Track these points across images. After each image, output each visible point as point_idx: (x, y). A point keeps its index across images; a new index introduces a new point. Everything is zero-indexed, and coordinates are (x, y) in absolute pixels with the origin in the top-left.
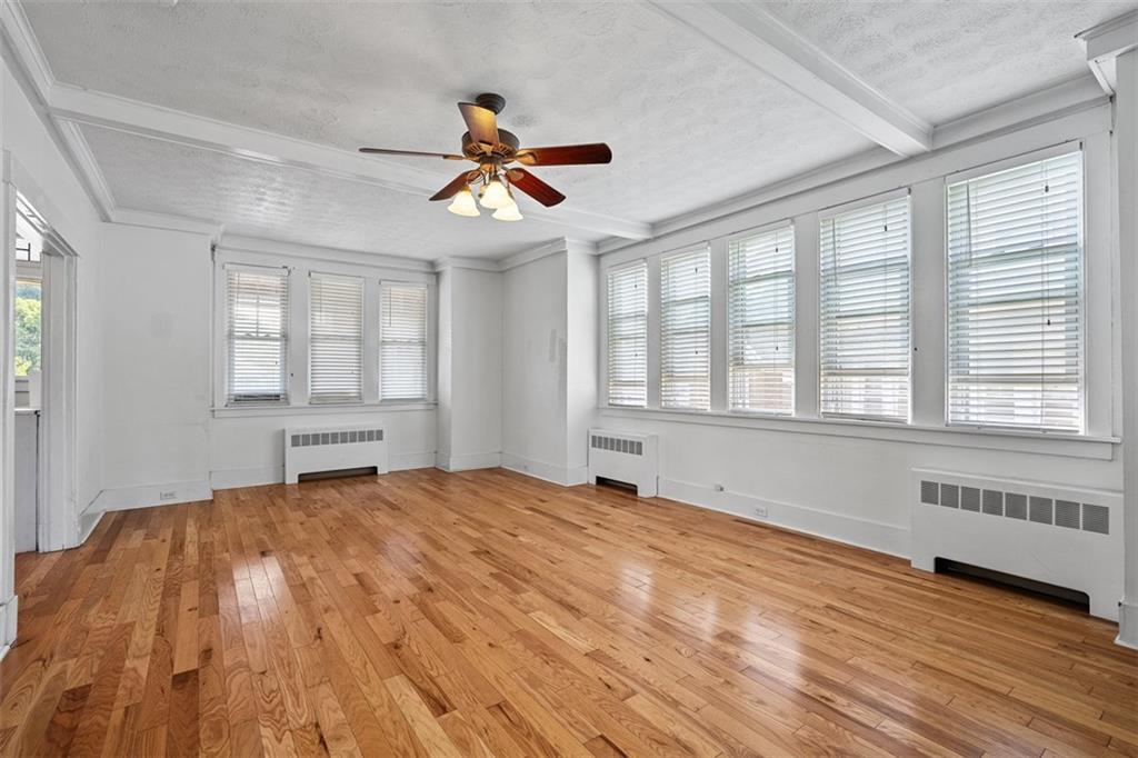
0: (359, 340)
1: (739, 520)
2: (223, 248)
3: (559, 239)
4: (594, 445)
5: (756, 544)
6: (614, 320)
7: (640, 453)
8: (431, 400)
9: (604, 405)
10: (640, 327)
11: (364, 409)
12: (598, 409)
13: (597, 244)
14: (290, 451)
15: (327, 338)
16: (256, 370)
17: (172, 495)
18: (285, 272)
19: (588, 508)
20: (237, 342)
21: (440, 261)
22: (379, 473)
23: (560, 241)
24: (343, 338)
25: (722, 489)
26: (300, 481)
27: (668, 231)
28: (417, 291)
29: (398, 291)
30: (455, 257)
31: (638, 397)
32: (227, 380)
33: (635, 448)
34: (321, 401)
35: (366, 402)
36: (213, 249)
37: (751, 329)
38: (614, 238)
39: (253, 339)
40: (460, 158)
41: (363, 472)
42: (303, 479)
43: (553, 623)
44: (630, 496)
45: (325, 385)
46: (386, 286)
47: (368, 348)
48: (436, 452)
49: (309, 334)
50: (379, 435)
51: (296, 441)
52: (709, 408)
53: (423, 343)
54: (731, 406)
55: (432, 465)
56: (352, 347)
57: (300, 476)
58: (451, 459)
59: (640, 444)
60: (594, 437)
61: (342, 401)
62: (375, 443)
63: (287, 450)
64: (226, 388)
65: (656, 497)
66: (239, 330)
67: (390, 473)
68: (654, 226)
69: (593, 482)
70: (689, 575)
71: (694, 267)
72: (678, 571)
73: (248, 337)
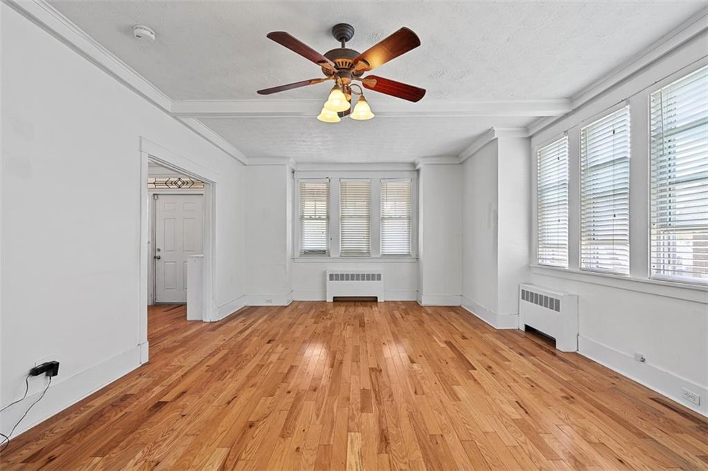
0: (369, 218)
1: (659, 400)
2: (298, 171)
3: (490, 130)
4: (523, 298)
5: (657, 436)
6: (541, 192)
7: (558, 309)
8: (414, 256)
9: (532, 264)
10: (563, 194)
11: (370, 260)
12: (529, 267)
13: (526, 128)
14: (329, 283)
15: (351, 217)
16: (314, 237)
17: (270, 301)
18: (328, 180)
19: (496, 352)
20: (306, 221)
21: (417, 162)
22: (379, 301)
23: (490, 131)
24: (360, 217)
25: (643, 360)
26: (334, 301)
27: (584, 101)
28: (405, 184)
29: (392, 185)
30: (424, 157)
31: (561, 259)
32: (300, 242)
33: (554, 304)
34: (348, 255)
35: (372, 256)
36: (293, 172)
37: (678, 187)
38: (540, 119)
39: (313, 219)
40: (319, 80)
41: (370, 299)
42: (336, 300)
43: (357, 448)
44: (547, 347)
45: (350, 245)
46: (385, 182)
47: (374, 222)
48: (417, 291)
49: (340, 214)
50: (379, 277)
51: (332, 277)
52: (628, 272)
53: (409, 218)
54: (654, 272)
55: (415, 300)
56: (365, 221)
57: (334, 298)
58: (423, 297)
59: (558, 302)
60: (523, 291)
61: (357, 255)
62: (376, 282)
63: (327, 283)
64: (299, 247)
65: (575, 353)
66: (307, 214)
67: (385, 301)
68: (571, 99)
69: (523, 328)
70: (530, 447)
71: (612, 129)
72: (523, 438)
73: (311, 218)
